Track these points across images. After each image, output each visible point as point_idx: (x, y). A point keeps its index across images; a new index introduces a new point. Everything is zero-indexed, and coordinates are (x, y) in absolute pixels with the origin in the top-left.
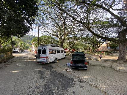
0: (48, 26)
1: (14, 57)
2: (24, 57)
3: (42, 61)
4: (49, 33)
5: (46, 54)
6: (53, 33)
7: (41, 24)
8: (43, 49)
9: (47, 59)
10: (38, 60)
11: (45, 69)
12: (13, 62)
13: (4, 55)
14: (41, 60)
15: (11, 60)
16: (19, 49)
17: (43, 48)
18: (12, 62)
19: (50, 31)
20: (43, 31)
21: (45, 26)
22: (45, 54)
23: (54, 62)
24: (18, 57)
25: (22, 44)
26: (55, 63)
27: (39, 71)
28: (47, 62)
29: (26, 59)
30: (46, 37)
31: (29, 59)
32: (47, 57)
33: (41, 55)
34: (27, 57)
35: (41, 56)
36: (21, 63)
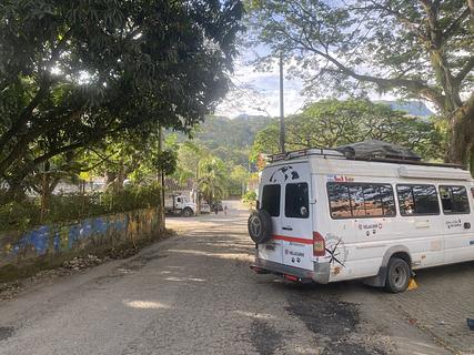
0: (344, 31)
1: (170, 233)
2: (211, 239)
3: (287, 261)
4: (351, 79)
5: (306, 216)
6: (387, 72)
7: (295, 31)
8: (290, 180)
9: (317, 253)
10: (264, 255)
11: (297, 323)
12: (157, 257)
13: (128, 223)
14: (280, 255)
15: (155, 247)
16: (200, 198)
17: (289, 172)
18: (149, 259)
19: (359, 61)
20: (313, 73)
21: (320, 38)
22: (299, 216)
23: (378, 283)
24: (184, 238)
25: (210, 170)
26: (387, 289)
27: (256, 323)
28: (317, 276)
29: (215, 250)
30: (332, 108)
31: (229, 250)
32: (316, 235)
33: (281, 221)
34: (225, 236)
35: (280, 232)
36: (182, 268)
